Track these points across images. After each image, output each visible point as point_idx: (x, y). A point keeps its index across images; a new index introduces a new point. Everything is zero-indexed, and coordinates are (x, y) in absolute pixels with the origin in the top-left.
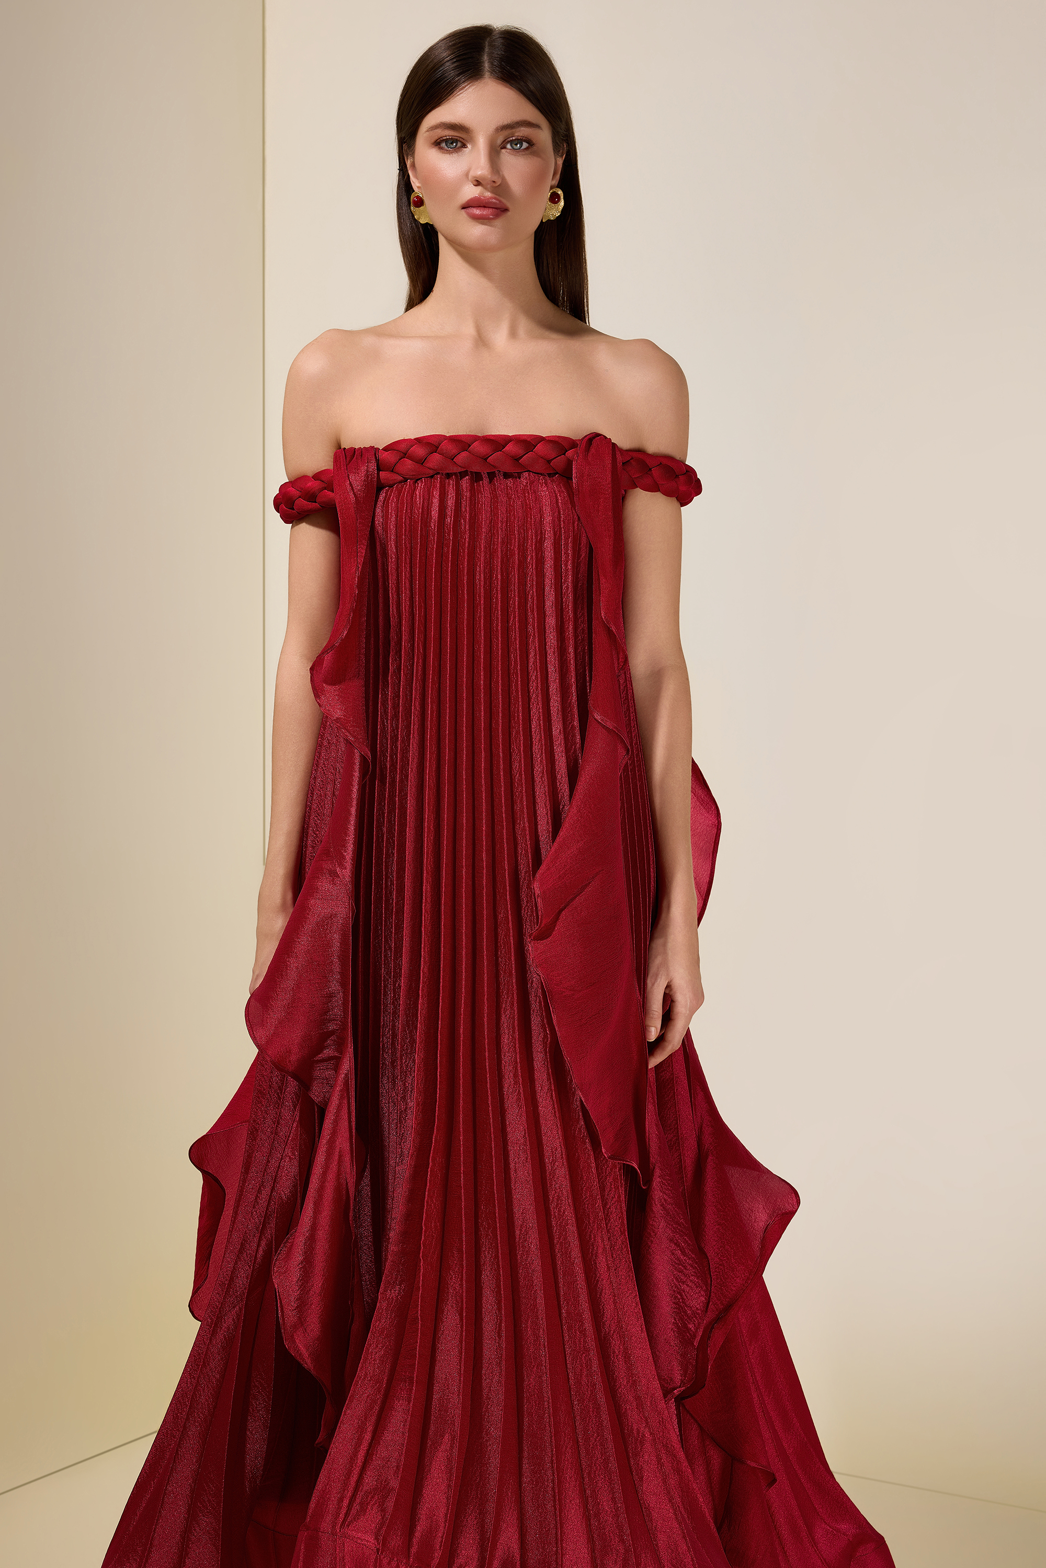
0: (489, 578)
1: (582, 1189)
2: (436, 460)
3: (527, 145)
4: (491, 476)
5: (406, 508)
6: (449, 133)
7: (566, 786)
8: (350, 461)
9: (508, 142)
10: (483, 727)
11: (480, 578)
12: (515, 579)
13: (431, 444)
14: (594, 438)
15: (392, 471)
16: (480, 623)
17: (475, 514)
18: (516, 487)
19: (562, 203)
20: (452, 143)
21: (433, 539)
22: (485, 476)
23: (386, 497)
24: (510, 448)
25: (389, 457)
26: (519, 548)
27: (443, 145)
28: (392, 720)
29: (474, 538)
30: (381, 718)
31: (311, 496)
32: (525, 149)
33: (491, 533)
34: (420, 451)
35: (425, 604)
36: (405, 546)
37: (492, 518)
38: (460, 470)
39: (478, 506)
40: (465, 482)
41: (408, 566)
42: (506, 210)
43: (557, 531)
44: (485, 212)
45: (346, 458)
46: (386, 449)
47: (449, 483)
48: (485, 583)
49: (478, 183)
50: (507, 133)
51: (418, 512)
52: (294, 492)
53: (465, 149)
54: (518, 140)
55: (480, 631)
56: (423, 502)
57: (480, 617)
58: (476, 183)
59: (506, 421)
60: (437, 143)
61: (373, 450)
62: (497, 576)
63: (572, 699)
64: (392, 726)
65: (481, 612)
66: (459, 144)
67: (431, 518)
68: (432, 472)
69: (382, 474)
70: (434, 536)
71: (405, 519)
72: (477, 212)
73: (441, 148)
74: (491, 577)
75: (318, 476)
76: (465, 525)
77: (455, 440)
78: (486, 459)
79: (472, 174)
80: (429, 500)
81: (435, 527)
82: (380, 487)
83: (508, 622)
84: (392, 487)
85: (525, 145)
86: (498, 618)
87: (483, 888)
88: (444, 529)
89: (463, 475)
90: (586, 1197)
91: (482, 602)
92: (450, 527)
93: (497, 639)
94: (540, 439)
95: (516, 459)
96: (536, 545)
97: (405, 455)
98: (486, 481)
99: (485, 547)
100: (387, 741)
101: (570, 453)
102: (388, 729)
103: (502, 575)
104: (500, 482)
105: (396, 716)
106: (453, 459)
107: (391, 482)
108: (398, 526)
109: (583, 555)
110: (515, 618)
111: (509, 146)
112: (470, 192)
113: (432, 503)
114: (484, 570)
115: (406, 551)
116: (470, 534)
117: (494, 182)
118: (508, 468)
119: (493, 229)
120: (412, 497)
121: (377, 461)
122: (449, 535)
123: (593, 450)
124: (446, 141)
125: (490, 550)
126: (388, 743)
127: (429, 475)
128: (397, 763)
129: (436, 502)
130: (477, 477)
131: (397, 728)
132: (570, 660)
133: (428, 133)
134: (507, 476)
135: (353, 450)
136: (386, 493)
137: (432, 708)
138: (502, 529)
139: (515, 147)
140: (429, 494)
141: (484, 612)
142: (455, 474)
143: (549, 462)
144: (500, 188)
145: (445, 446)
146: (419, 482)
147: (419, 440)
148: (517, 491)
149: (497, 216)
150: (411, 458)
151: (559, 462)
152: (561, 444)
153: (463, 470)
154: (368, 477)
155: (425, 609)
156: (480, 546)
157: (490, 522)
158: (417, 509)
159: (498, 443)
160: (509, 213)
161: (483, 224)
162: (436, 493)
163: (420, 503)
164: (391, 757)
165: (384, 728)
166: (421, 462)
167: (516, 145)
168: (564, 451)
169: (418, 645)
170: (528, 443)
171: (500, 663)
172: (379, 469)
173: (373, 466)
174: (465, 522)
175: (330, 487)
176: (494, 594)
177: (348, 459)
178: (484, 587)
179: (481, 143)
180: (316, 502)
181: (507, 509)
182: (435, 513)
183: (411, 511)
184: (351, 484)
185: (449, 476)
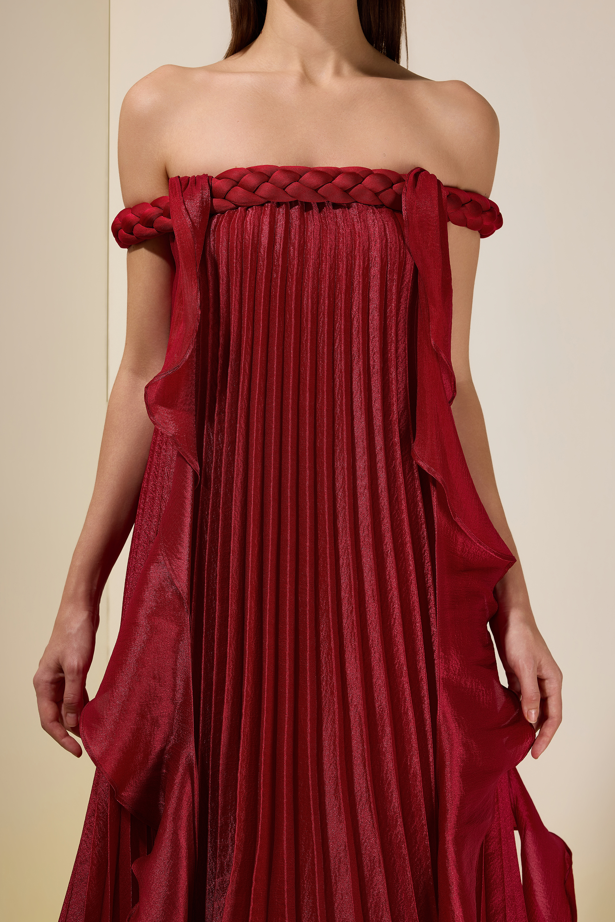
0: (316, 303)
1: (398, 891)
2: (266, 189)
4: (321, 206)
5: (237, 233)
7: (385, 501)
8: (185, 189)
10: (307, 446)
11: (307, 302)
12: (341, 303)
13: (263, 173)
14: (420, 172)
15: (224, 198)
16: (306, 346)
17: (304, 241)
18: (346, 216)
21: (263, 264)
22: (315, 206)
23: (217, 222)
24: (339, 180)
25: (223, 186)
26: (346, 274)
28: (217, 434)
29: (302, 263)
30: (207, 432)
31: (148, 222)
33: (319, 260)
34: (251, 180)
35: (253, 327)
36: (236, 269)
37: (320, 246)
38: (291, 199)
39: (307, 233)
40: (295, 212)
41: (238, 289)
43: (384, 258)
45: (181, 185)
46: (219, 177)
47: (279, 211)
48: (312, 308)
51: (248, 237)
52: (132, 217)
55: (307, 354)
56: (254, 228)
57: (307, 340)
59: (333, 153)
61: (207, 178)
62: (324, 300)
63: (393, 417)
64: (217, 440)
65: (307, 336)
67: (261, 245)
68: (263, 201)
69: (215, 201)
70: (263, 262)
71: (237, 244)
74: (318, 302)
75: (155, 203)
76: (293, 252)
77: (285, 170)
78: (316, 190)
80: (259, 227)
81: (264, 253)
82: (213, 213)
83: (334, 345)
84: (223, 213)
86: (324, 341)
87: (306, 605)
88: (273, 255)
89: (292, 204)
90: (402, 899)
91: (309, 326)
92: (279, 254)
93: (323, 362)
94: (368, 172)
95: (346, 191)
96: (363, 271)
97: (237, 183)
98: (316, 210)
99: (313, 273)
100: (213, 454)
101: (396, 187)
102: (213, 442)
103: (329, 300)
104: (328, 211)
105: (221, 430)
106: (284, 189)
107: (223, 209)
108: (229, 250)
109: (407, 280)
110: (340, 340)
113: (262, 229)
114: (312, 295)
115: (237, 275)
116: (299, 261)
118: (338, 198)
120: (243, 223)
121: (211, 188)
122: (278, 261)
123: (419, 184)
125: (318, 275)
126: (213, 455)
127: (261, 203)
128: (221, 476)
129: (266, 228)
130: (307, 207)
131: (223, 443)
132: (392, 380)
134: (336, 206)
135: (187, 179)
136: (218, 219)
137: (257, 427)
138: (330, 256)
140: (259, 221)
141: (311, 336)
142: (285, 203)
143: (377, 194)
145: (277, 176)
146: (249, 209)
147: (251, 170)
148: (346, 220)
150: (242, 186)
151: (388, 197)
152: (389, 178)
153: (294, 199)
154: (203, 203)
155: (253, 331)
156: (308, 272)
157: (319, 249)
158: (248, 235)
159: (327, 174)
162: (266, 220)
163: (250, 230)
164: (216, 469)
165: (210, 441)
166: (253, 190)
168: (392, 185)
169: (244, 365)
170: (357, 175)
171: (325, 385)
172: (212, 196)
173: (207, 193)
174: (294, 249)
175: (167, 213)
176: (321, 318)
177: (183, 187)
178: (311, 311)
180: (153, 228)
181: (336, 237)
182: (264, 240)
183: (242, 236)
184: (186, 210)
185: (279, 205)
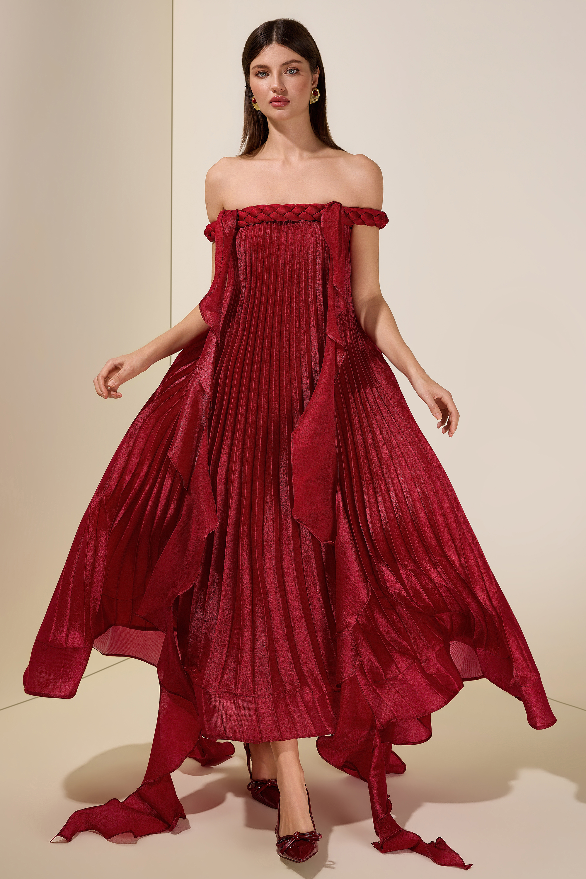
3: (296, 71)
4: (287, 223)
5: (249, 236)
6: (261, 70)
8: (224, 216)
9: (287, 71)
12: (295, 267)
13: (260, 209)
14: (333, 203)
15: (244, 221)
18: (298, 228)
19: (319, 95)
20: (263, 74)
22: (284, 223)
23: (241, 232)
24: (295, 210)
25: (244, 214)
26: (297, 254)
27: (260, 75)
32: (295, 73)
34: (255, 212)
35: (256, 278)
36: (248, 252)
38: (272, 220)
39: (280, 236)
40: (275, 226)
42: (289, 102)
43: (315, 246)
44: (279, 104)
46: (243, 211)
47: (267, 225)
49: (275, 92)
50: (286, 66)
53: (268, 76)
54: (291, 69)
56: (256, 234)
58: (274, 91)
59: (294, 198)
60: (257, 75)
61: (237, 211)
66: (266, 74)
68: (260, 221)
69: (240, 222)
71: (249, 241)
72: (276, 104)
73: (259, 77)
77: (270, 207)
78: (284, 215)
79: (271, 87)
80: (258, 233)
82: (239, 228)
83: (291, 286)
84: (243, 228)
85: (295, 71)
89: (274, 222)
94: (308, 205)
95: (297, 215)
96: (305, 252)
97: (249, 214)
98: (284, 225)
101: (322, 211)
103: (289, 266)
104: (290, 225)
106: (269, 216)
107: (243, 226)
110: (294, 284)
111: (288, 72)
112: (272, 95)
113: (260, 234)
115: (249, 255)
116: (276, 248)
117: (282, 89)
118: (294, 219)
119: (284, 110)
120: (251, 232)
121: (238, 216)
123: (331, 209)
124: (261, 73)
127: (259, 223)
129: (262, 234)
130: (281, 223)
133: (252, 70)
134: (294, 222)
136: (241, 230)
138: (290, 246)
139: (291, 73)
140: (259, 230)
142: (270, 222)
143: (312, 216)
144: (285, 92)
145: (266, 210)
146: (255, 225)
147: (255, 207)
149: (285, 105)
150: (252, 215)
151: (317, 215)
152: (318, 208)
153: (274, 220)
155: (256, 280)
156: (280, 253)
159: (289, 208)
160: (290, 103)
161: (279, 109)
162: (262, 230)
166: (256, 217)
167: (291, 71)
168: (319, 210)
170: (303, 207)
172: (238, 220)
173: (236, 218)
174: (274, 243)
176: (285, 274)
179: (275, 73)
181: (293, 237)
182: (261, 239)
183: (251, 238)
184: (223, 226)
185: (267, 223)
